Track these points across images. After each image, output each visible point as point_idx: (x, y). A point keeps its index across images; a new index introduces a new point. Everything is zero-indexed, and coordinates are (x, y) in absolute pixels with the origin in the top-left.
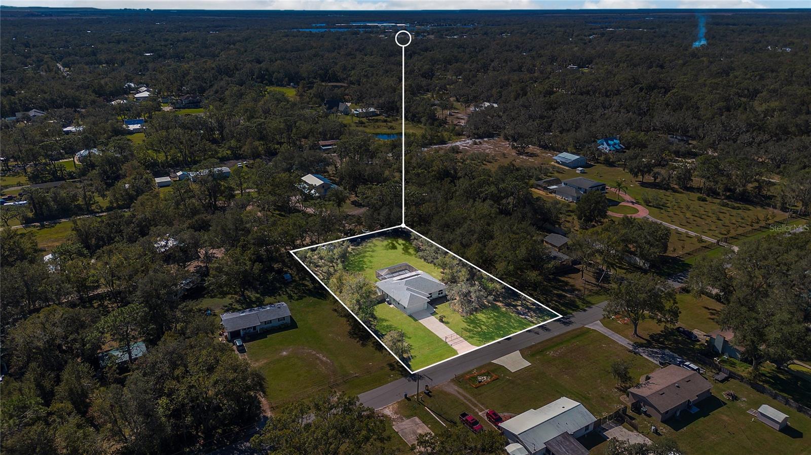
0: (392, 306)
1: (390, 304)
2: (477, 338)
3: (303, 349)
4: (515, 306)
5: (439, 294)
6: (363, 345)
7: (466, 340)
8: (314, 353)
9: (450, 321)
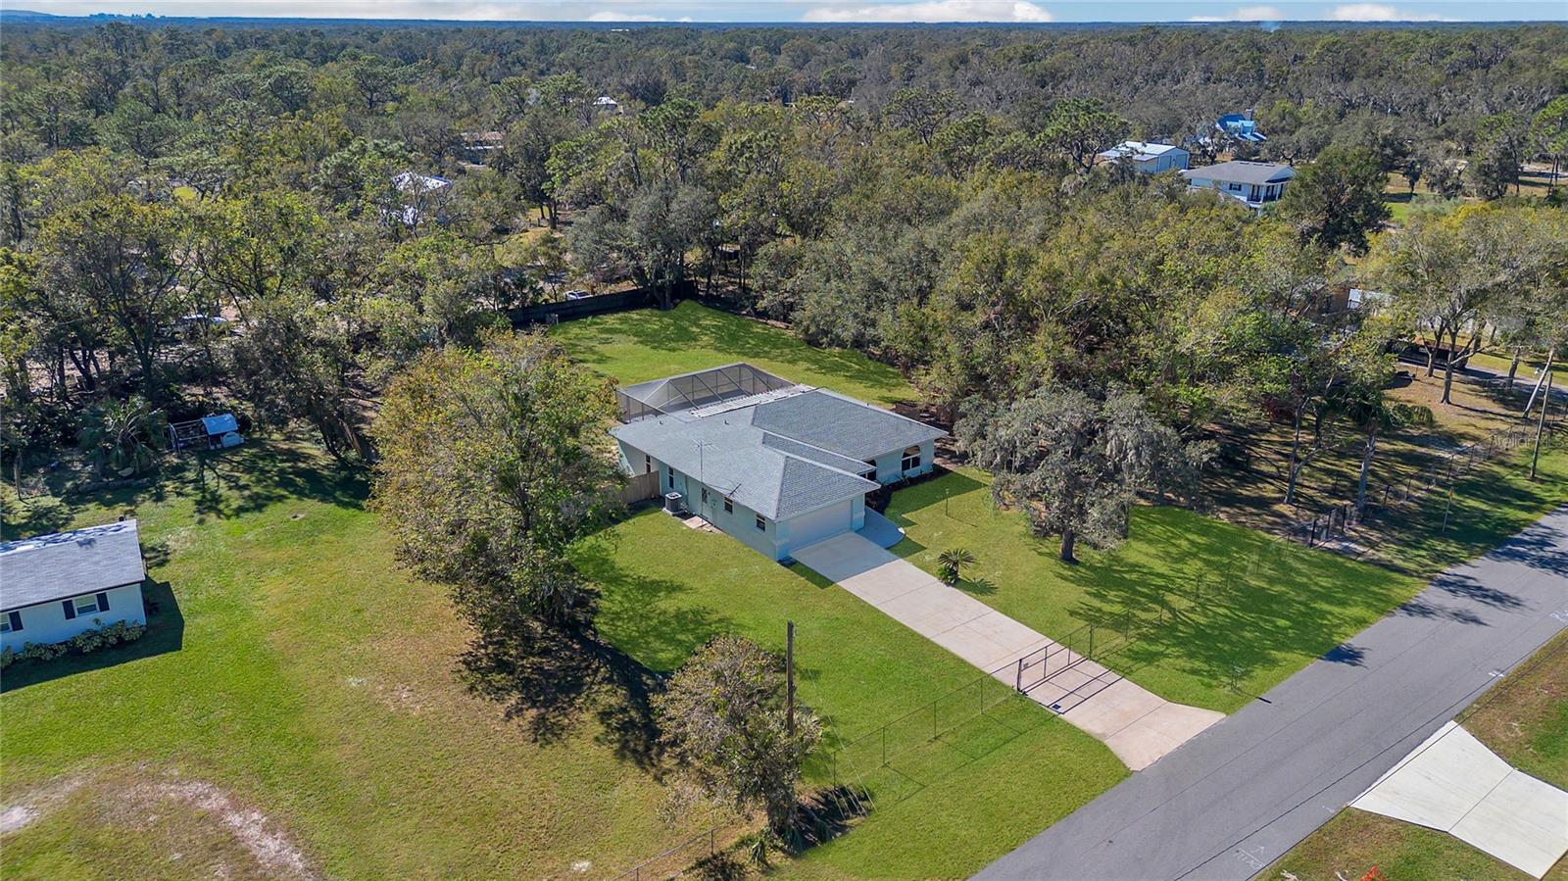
0: (694, 523)
1: (687, 516)
2: (1175, 660)
3: (155, 778)
4: (1263, 503)
5: (905, 465)
6: (545, 732)
7: (1126, 673)
8: (217, 801)
9: (993, 577)
